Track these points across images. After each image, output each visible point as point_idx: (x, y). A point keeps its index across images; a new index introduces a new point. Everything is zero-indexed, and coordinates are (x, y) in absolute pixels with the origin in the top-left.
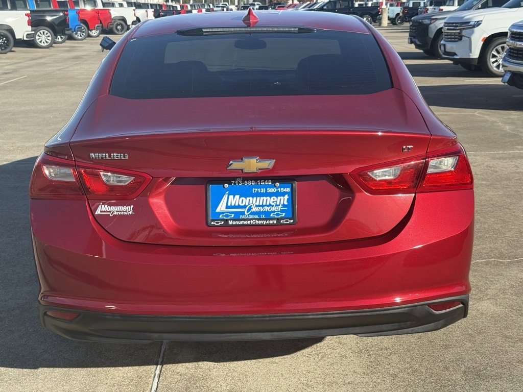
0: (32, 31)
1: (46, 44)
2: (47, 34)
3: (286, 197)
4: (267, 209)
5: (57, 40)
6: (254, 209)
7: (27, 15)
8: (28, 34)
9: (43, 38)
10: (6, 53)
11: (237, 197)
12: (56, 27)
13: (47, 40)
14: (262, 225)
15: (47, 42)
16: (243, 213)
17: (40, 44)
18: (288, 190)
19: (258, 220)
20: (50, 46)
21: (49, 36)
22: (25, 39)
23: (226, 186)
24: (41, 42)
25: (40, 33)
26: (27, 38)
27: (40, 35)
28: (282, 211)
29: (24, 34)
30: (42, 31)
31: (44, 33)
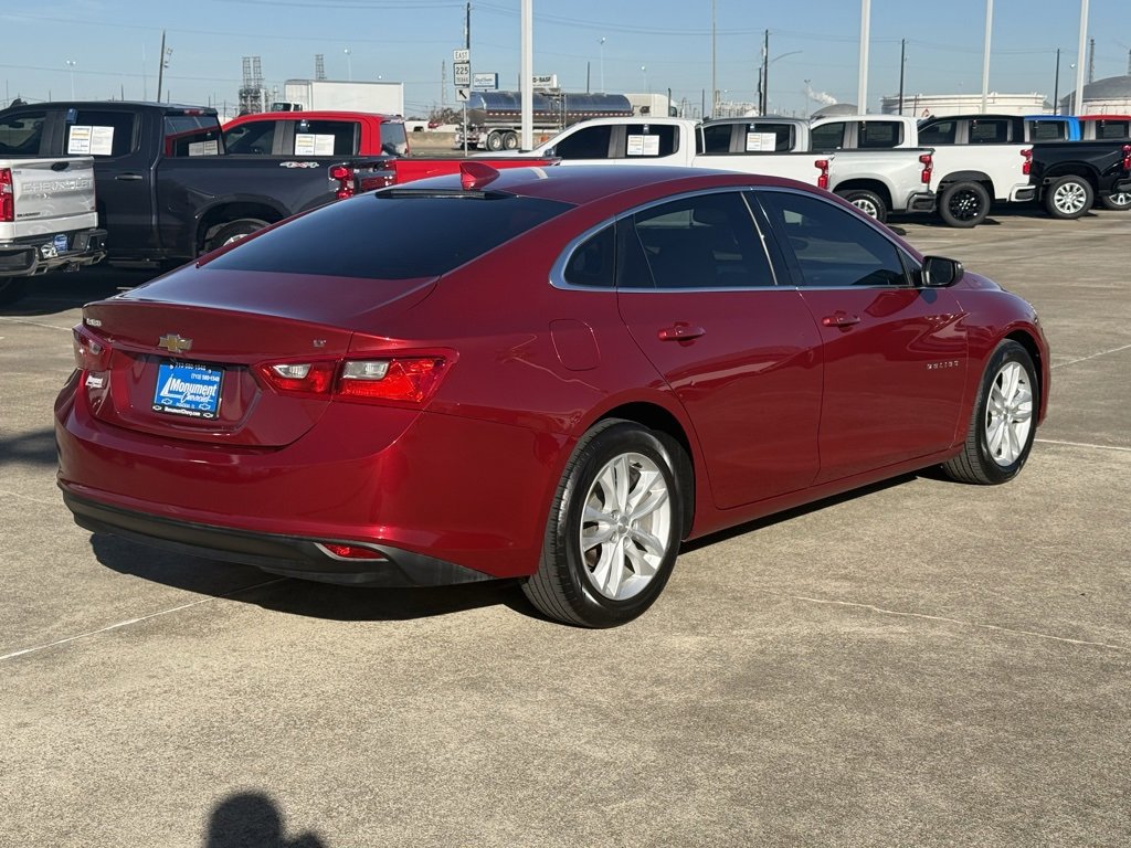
0: (1029, 184)
1: (1073, 210)
2: (1078, 190)
3: (215, 387)
4: (197, 399)
5: (1119, 203)
6: (189, 398)
7: (1023, 153)
8: (1020, 191)
9: (1069, 199)
10: (973, 227)
11: (179, 381)
12: (1100, 177)
13: (1076, 203)
14: (188, 416)
15: (1075, 207)
16: (179, 400)
17: (1061, 210)
18: (217, 379)
19: (188, 409)
20: (1084, 214)
21: (1081, 195)
22: (1013, 199)
23: (172, 367)
24: (1062, 206)
25: (1065, 189)
26: (1017, 198)
27: (1064, 192)
28: (209, 403)
29: (1012, 189)
30: (1067, 186)
31: (1072, 188)
